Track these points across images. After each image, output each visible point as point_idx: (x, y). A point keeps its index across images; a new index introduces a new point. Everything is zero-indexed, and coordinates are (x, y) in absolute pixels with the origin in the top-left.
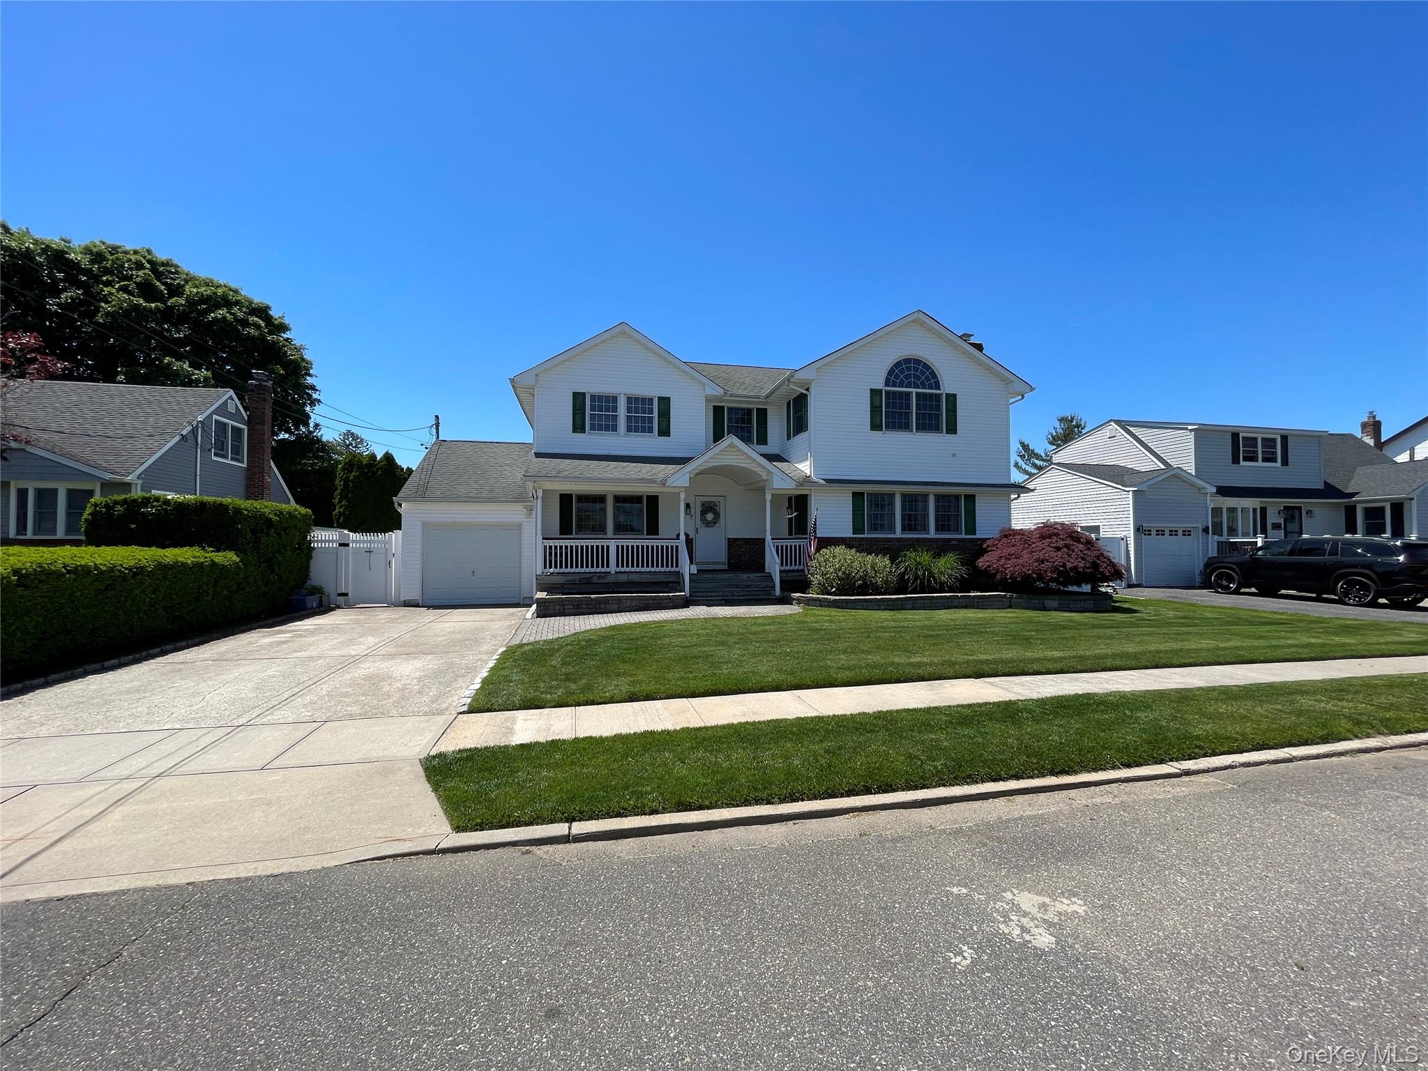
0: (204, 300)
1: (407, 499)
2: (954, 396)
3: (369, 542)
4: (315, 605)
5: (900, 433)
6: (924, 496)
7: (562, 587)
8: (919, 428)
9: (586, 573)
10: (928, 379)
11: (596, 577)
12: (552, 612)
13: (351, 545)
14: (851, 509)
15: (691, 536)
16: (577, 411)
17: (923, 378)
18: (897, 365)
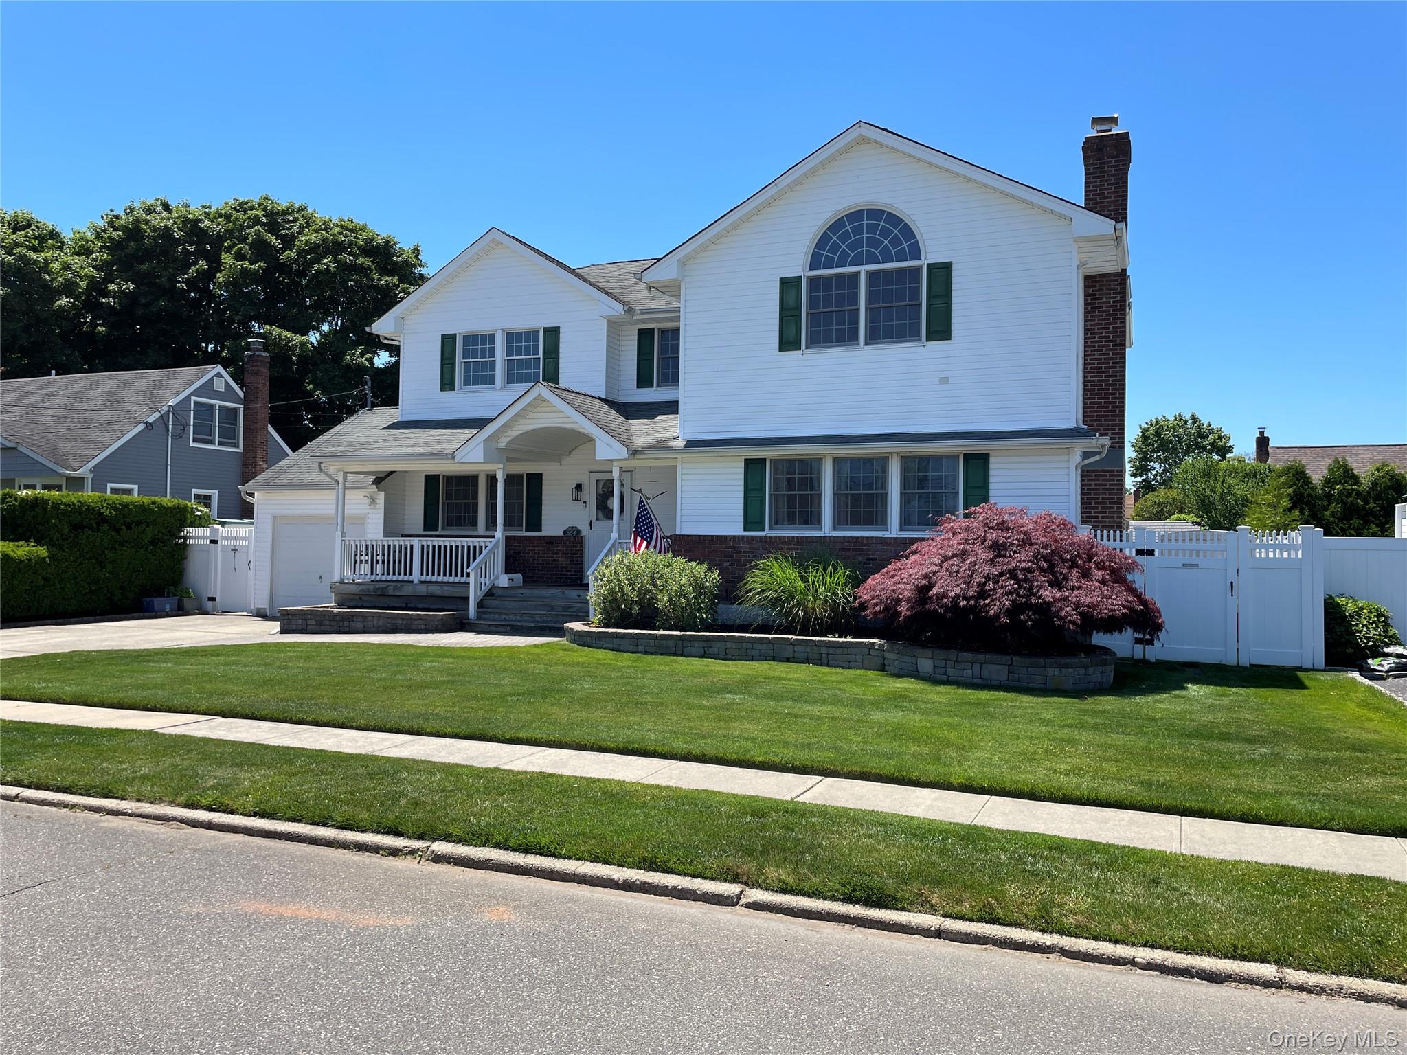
0: (313, 248)
1: (261, 487)
2: (947, 267)
3: (235, 538)
4: (167, 608)
5: (835, 349)
6: (884, 461)
7: (360, 598)
8: (875, 336)
9: (386, 581)
10: (896, 242)
11: (392, 588)
12: (295, 627)
13: (220, 542)
14: (742, 489)
15: (584, 533)
16: (447, 362)
17: (886, 242)
18: (836, 226)
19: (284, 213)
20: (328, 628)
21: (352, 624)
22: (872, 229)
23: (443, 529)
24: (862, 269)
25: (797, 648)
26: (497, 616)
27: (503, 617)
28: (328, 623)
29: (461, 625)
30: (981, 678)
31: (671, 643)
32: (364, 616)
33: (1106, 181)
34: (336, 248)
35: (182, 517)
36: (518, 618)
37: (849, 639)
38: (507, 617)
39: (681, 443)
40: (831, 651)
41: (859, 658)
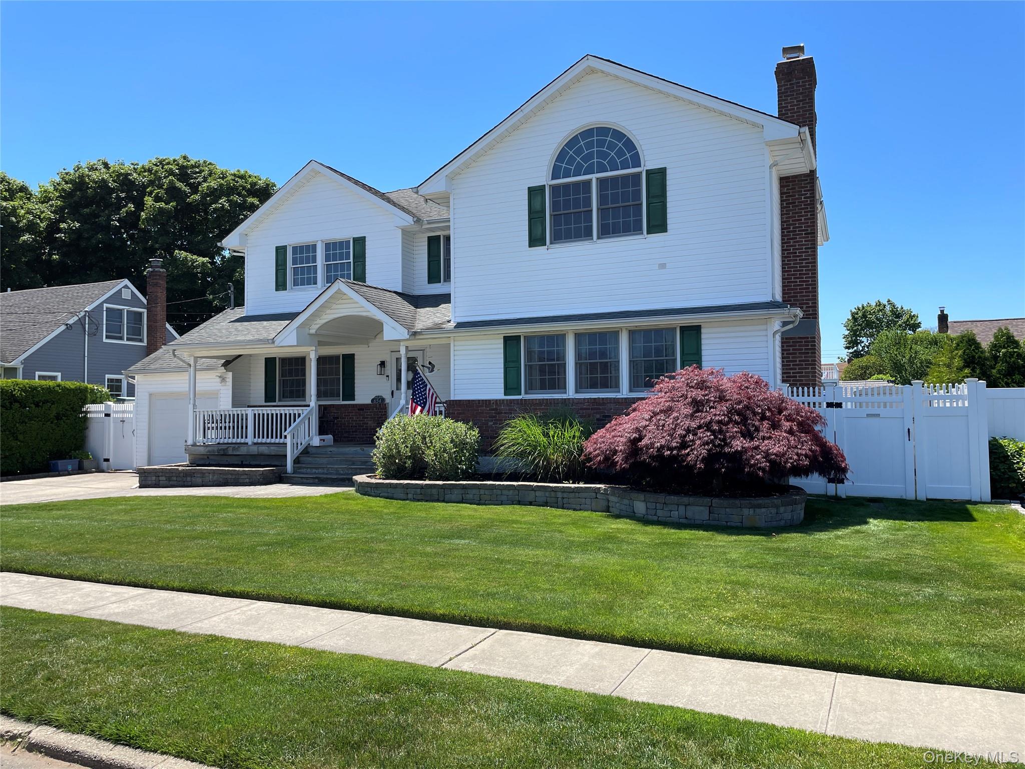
0: (213, 192)
1: (139, 372)
2: (662, 172)
3: (123, 412)
4: (70, 468)
5: (573, 244)
6: (615, 335)
7: (208, 457)
8: (606, 231)
9: (228, 444)
10: (620, 153)
11: (231, 448)
12: (150, 483)
13: (112, 415)
14: (502, 361)
15: (387, 401)
16: (280, 268)
17: (612, 154)
18: (572, 143)
19: (193, 167)
20: (175, 483)
21: (193, 479)
22: (601, 143)
23: (280, 401)
24: (593, 177)
25: (538, 494)
26: (309, 470)
27: (314, 471)
28: (175, 479)
29: (280, 478)
30: (686, 518)
31: (434, 491)
32: (202, 473)
33: (795, 98)
34: (229, 191)
35: (83, 397)
36: (325, 471)
37: (582, 485)
38: (317, 471)
39: (453, 324)
40: (565, 495)
41: (588, 501)
